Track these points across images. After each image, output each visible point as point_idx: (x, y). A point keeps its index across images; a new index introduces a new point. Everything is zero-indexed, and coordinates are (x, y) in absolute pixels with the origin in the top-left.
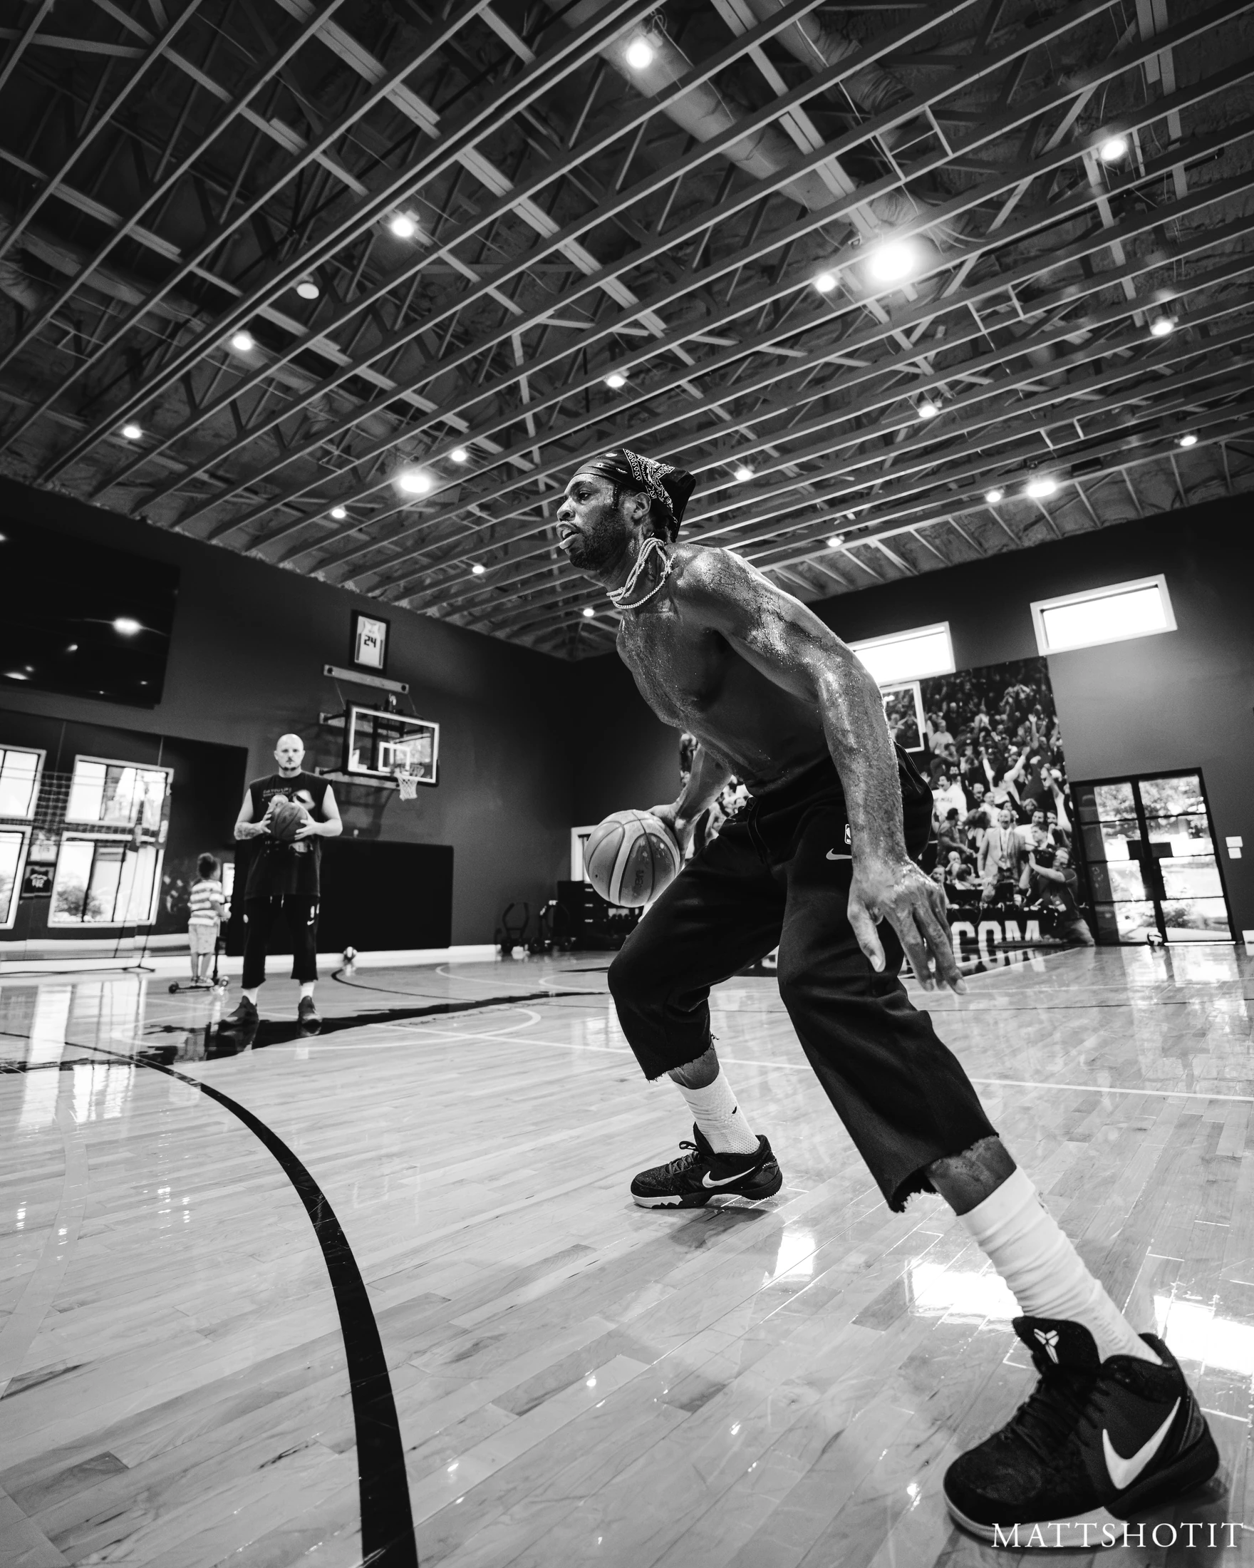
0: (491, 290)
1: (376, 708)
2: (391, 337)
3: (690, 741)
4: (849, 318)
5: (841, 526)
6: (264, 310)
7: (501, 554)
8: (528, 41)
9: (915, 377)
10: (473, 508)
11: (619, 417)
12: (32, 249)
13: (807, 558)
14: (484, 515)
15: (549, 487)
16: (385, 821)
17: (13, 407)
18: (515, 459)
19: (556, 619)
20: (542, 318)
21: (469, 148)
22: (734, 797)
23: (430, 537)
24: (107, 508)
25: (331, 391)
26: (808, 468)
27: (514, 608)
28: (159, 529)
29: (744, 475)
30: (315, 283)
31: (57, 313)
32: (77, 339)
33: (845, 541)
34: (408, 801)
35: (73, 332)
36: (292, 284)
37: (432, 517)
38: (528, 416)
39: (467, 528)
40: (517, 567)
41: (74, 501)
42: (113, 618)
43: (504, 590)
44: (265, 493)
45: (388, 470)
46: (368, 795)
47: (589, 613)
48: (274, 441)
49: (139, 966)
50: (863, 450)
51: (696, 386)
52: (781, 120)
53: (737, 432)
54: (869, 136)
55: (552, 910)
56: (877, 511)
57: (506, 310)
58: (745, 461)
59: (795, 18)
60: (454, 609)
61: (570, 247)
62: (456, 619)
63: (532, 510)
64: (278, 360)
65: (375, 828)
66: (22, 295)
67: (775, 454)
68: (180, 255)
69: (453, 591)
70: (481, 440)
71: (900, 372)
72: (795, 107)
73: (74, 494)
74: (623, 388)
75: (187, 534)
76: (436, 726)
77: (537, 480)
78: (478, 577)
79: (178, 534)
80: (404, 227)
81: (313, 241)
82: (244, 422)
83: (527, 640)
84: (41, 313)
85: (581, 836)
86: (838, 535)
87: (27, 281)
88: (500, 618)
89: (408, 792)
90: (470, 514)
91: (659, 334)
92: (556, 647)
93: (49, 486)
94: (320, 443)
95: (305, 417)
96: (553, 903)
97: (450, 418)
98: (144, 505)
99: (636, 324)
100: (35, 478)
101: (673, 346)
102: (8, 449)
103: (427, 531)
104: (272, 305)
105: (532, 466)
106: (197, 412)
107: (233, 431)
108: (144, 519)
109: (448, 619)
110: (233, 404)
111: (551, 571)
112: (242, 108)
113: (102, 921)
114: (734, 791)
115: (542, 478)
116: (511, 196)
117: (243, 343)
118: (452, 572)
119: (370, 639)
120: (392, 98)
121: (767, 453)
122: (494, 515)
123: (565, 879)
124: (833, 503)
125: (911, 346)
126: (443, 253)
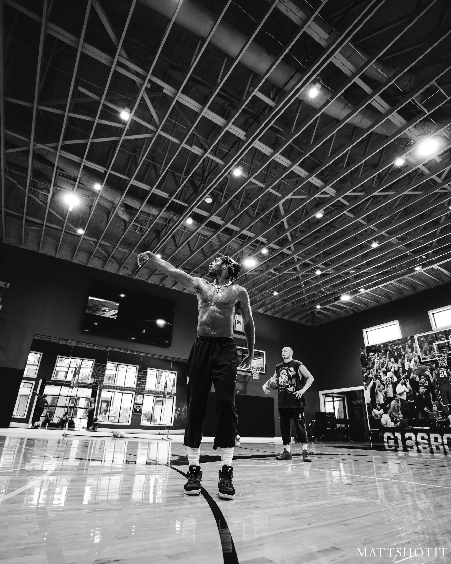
0: (269, 189)
1: (242, 346)
2: (237, 212)
3: (364, 354)
4: (412, 175)
5: (419, 262)
6: (196, 210)
7: (283, 287)
8: (273, 100)
9: (446, 194)
10: (272, 270)
11: (322, 230)
12: (127, 203)
13: (406, 277)
14: (276, 273)
15: (298, 260)
16: (248, 388)
17: (125, 253)
18: (285, 250)
19: (306, 310)
20: (289, 197)
21: (256, 140)
22: (386, 378)
23: (257, 283)
24: (153, 283)
25: (219, 234)
26: (401, 239)
27: (290, 307)
28: (168, 288)
29: (375, 245)
30: (210, 197)
31: (135, 221)
32: (141, 228)
33: (422, 268)
34: (256, 380)
35: (140, 226)
36: (203, 199)
37: (258, 275)
38: (288, 233)
39: (270, 278)
40: (290, 292)
41: (143, 281)
42: (156, 319)
43: (285, 301)
44: (201, 273)
45: (240, 260)
46: (242, 378)
47: (318, 307)
48: (202, 255)
49: (167, 438)
50: (425, 228)
51: (351, 213)
52: (372, 103)
53: (370, 228)
54: (410, 100)
55: (314, 424)
56: (435, 253)
57: (277, 196)
58: (375, 240)
59: (372, 63)
60: (268, 309)
61: (297, 169)
62: (269, 313)
63: (292, 269)
64: (201, 226)
65: (245, 390)
66: (125, 217)
67: (387, 235)
68: (169, 196)
69: (267, 302)
70: (272, 245)
71: (438, 193)
72: (376, 97)
73: (143, 279)
74: (322, 218)
75: (177, 289)
76: (265, 352)
77: (294, 257)
78: (275, 296)
79: (174, 290)
80: (238, 172)
81: (209, 184)
82: (192, 249)
83: (296, 319)
84: (130, 222)
85: (322, 394)
86: (419, 266)
87: (126, 213)
88: (285, 311)
89: (256, 377)
90: (271, 273)
91: (334, 195)
92: (307, 321)
93: (136, 277)
94: (217, 253)
95: (211, 245)
96: (314, 421)
97: (260, 238)
98: (164, 280)
99: (325, 193)
100: (132, 275)
101: (340, 199)
102: (124, 267)
103: (256, 281)
104: (197, 207)
105: (291, 252)
106: (177, 247)
107: (189, 253)
108: (163, 285)
109: (266, 313)
110: (188, 243)
111: (302, 292)
112: (183, 145)
113: (157, 424)
114: (386, 375)
115: (295, 256)
116: (273, 154)
117: (189, 221)
118: (266, 295)
119: (239, 322)
120: (229, 130)
121: (384, 235)
122: (279, 272)
123: (319, 412)
124: (415, 252)
125: (442, 181)
126: (252, 179)
